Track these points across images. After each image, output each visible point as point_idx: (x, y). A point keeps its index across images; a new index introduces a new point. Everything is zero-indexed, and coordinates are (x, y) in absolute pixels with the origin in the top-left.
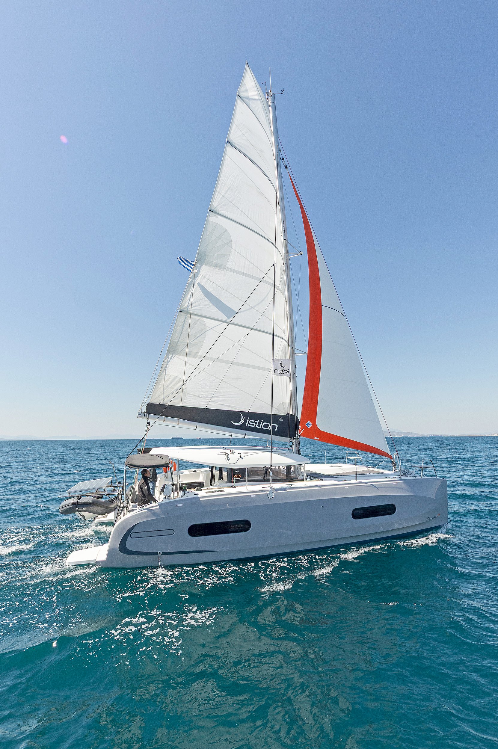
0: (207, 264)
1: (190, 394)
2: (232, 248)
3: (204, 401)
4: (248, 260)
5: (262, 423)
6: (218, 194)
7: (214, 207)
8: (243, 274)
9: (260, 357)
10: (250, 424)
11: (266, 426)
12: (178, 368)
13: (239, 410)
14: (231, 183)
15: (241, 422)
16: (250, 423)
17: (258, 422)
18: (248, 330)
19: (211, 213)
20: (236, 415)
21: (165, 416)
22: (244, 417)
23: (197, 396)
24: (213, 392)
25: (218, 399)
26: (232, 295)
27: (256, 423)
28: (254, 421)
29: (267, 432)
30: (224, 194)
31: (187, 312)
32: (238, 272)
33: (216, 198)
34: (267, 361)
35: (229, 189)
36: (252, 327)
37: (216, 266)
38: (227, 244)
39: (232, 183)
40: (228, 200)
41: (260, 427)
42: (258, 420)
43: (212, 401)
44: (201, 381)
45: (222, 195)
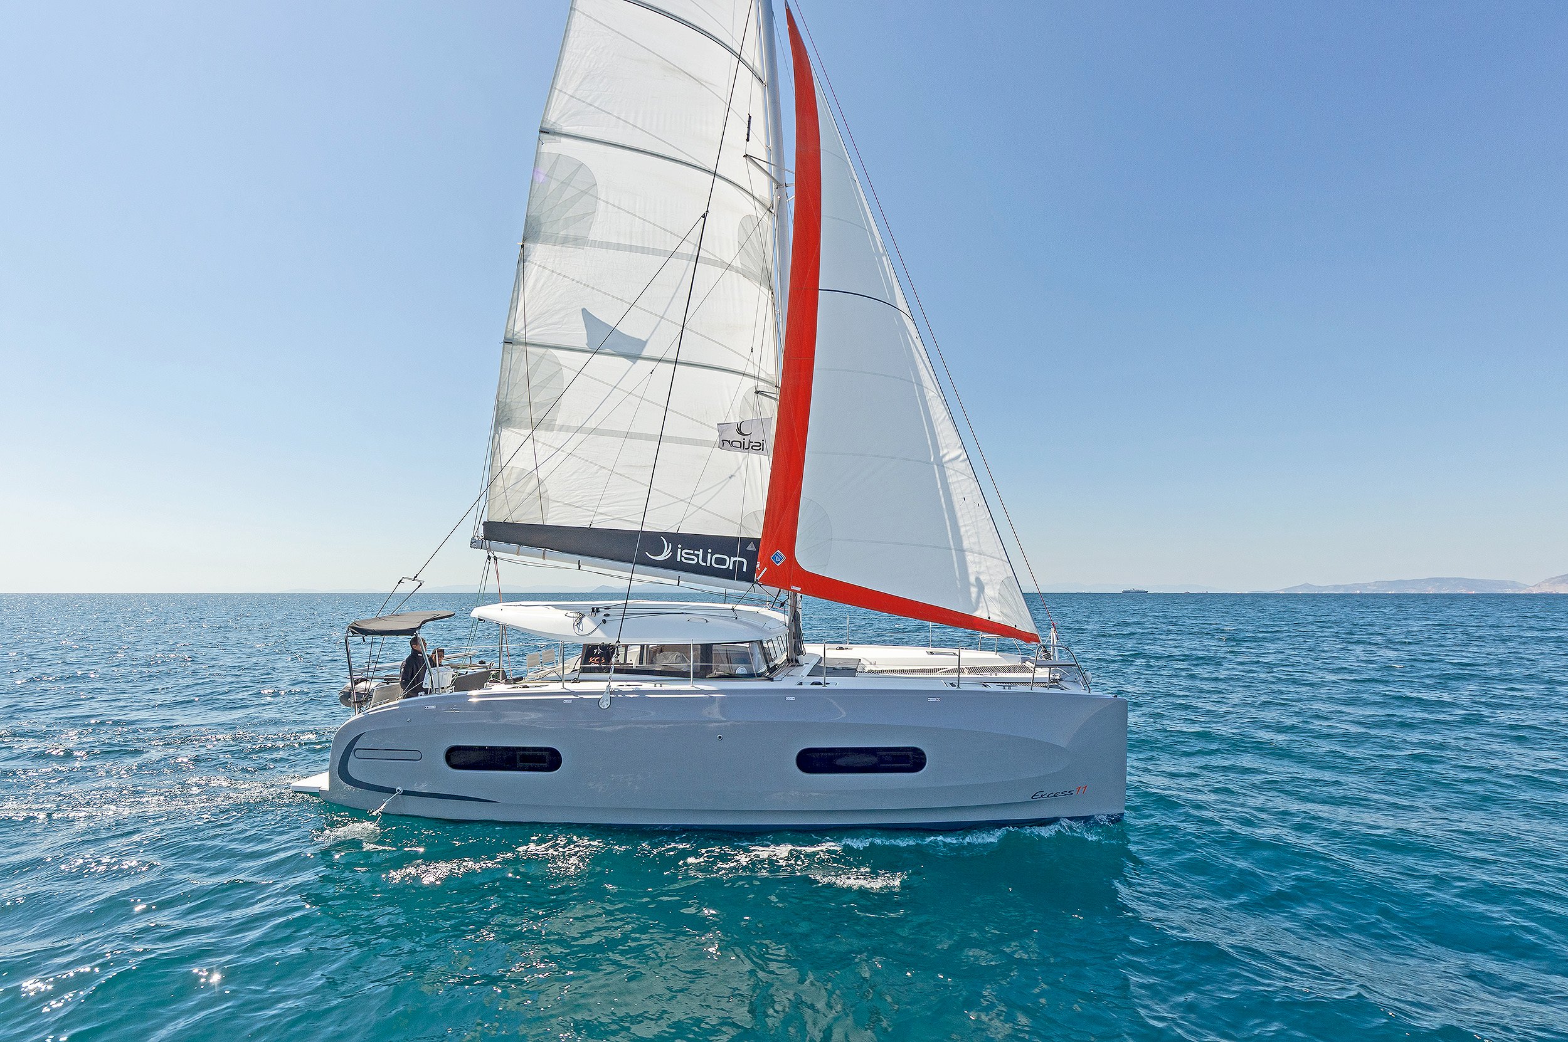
0: (546, 241)
1: (557, 502)
2: (600, 199)
3: (584, 513)
4: (639, 217)
5: (709, 555)
6: (558, 96)
7: (551, 123)
8: (630, 248)
9: (687, 417)
10: (686, 558)
11: (723, 561)
12: (523, 453)
13: (655, 528)
14: (589, 66)
15: (665, 556)
16: (683, 555)
17: (700, 553)
18: (653, 364)
19: (545, 135)
20: (654, 540)
21: (521, 544)
22: (670, 544)
23: (570, 505)
24: (597, 497)
25: (611, 508)
26: (609, 295)
27: (697, 556)
28: (692, 552)
29: (727, 574)
30: (572, 91)
31: (519, 343)
32: (618, 247)
33: (555, 103)
34: (705, 424)
35: (584, 79)
36: (659, 356)
37: (565, 241)
38: (585, 192)
39: (593, 64)
40: (584, 102)
41: (708, 565)
42: (701, 550)
43: (601, 514)
44: (572, 475)
45: (569, 95)
